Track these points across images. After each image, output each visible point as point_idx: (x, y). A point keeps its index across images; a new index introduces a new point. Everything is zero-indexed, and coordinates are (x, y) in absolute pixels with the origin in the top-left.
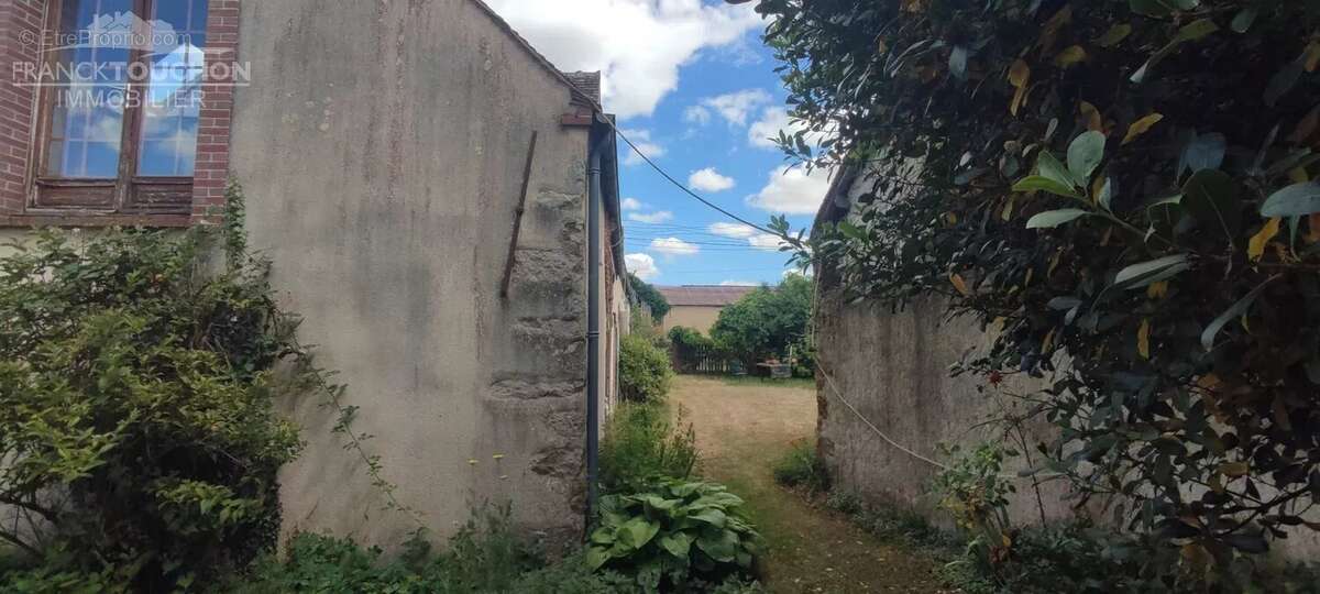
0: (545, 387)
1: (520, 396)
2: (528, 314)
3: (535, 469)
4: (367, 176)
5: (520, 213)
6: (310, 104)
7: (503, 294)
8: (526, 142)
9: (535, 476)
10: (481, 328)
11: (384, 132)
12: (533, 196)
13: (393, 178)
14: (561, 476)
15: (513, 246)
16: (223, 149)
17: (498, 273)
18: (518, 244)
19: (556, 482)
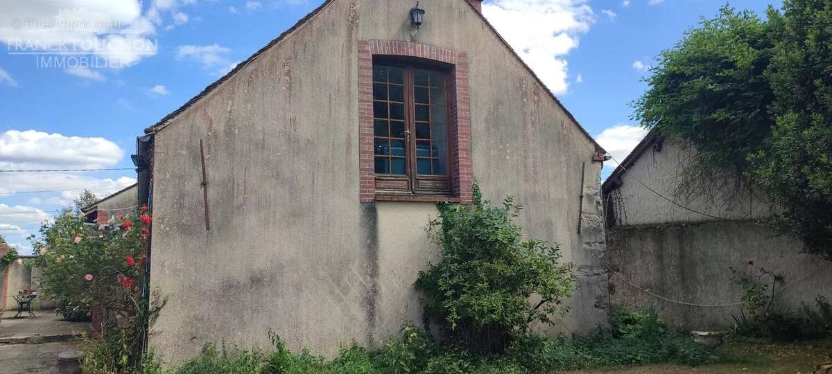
0: (596, 272)
1: (587, 275)
2: (588, 241)
3: (595, 306)
4: (526, 181)
5: (582, 197)
6: (501, 147)
7: (579, 232)
8: (581, 166)
9: (595, 308)
10: (573, 248)
11: (530, 160)
12: (585, 190)
13: (535, 182)
14: (603, 308)
15: (580, 212)
16: (470, 166)
17: (576, 223)
18: (583, 210)
19: (602, 311)
